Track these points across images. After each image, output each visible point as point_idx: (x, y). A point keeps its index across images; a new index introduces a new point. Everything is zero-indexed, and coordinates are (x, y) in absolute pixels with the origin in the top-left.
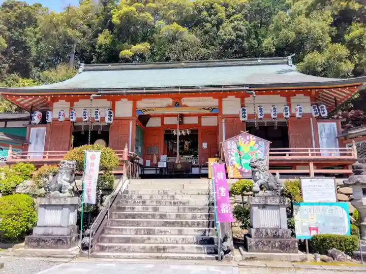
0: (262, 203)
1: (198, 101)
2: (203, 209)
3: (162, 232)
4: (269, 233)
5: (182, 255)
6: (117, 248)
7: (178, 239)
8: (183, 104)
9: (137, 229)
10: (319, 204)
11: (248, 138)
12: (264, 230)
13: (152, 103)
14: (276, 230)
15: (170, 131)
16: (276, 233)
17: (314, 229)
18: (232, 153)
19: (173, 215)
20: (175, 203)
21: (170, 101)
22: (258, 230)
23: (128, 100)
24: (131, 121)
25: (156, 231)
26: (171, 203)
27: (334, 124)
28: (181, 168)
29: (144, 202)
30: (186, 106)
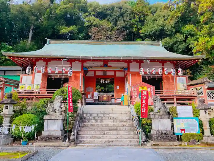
0: (160, 118)
1: (117, 64)
2: (127, 121)
3: (108, 133)
4: (163, 132)
5: (122, 144)
6: (88, 141)
7: (118, 137)
8: (109, 65)
9: (96, 132)
10: (185, 118)
12: (161, 131)
13: (92, 64)
14: (166, 131)
16: (166, 132)
17: (183, 130)
19: (112, 124)
20: (111, 118)
21: (102, 63)
22: (158, 131)
23: (79, 62)
24: (81, 74)
25: (105, 133)
26: (109, 118)
27: (185, 78)
28: (106, 99)
29: (94, 118)
30: (110, 66)
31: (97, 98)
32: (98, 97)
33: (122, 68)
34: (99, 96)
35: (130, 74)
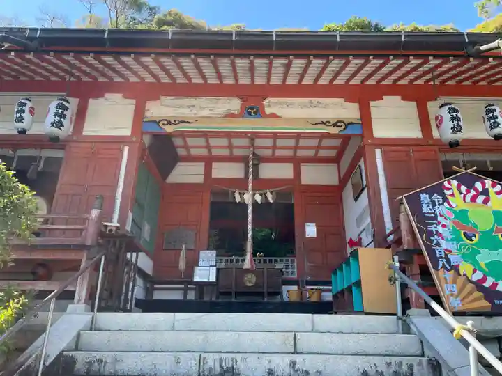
1: (306, 106)
8: (268, 111)
11: (478, 185)
13: (188, 107)
15: (226, 194)
18: (440, 229)
21: (235, 104)
23: (125, 97)
24: (126, 149)
28: (256, 285)
30: (274, 116)
31: (213, 278)
32: (218, 270)
33: (335, 125)
34: (222, 265)
35: (378, 152)
